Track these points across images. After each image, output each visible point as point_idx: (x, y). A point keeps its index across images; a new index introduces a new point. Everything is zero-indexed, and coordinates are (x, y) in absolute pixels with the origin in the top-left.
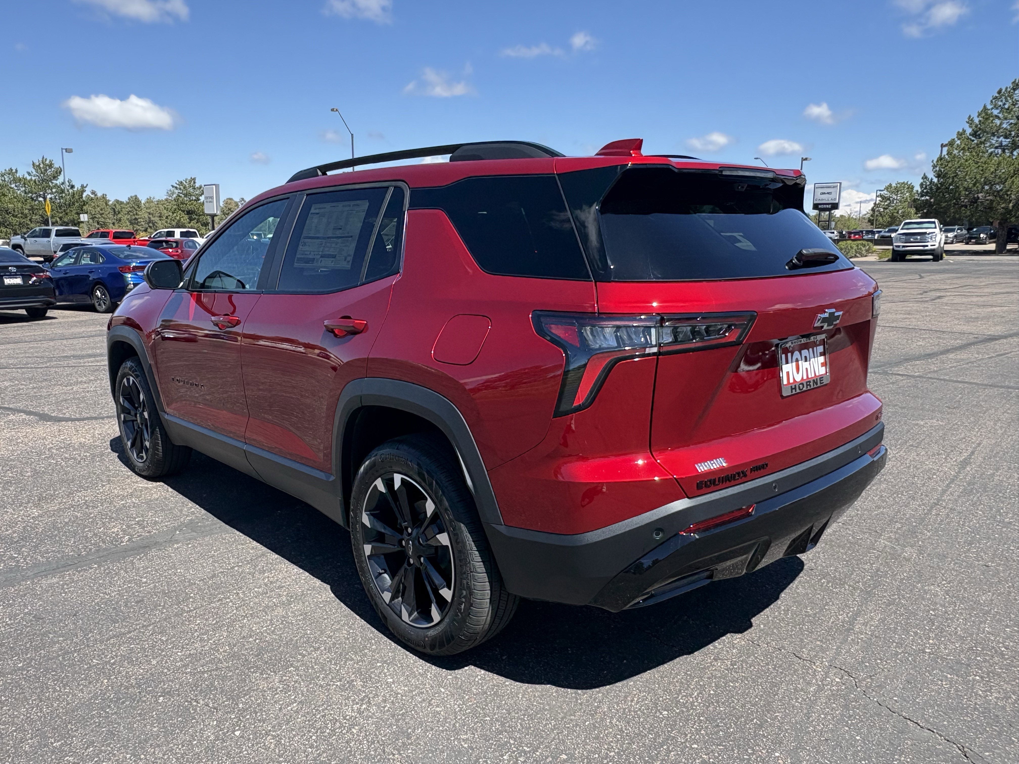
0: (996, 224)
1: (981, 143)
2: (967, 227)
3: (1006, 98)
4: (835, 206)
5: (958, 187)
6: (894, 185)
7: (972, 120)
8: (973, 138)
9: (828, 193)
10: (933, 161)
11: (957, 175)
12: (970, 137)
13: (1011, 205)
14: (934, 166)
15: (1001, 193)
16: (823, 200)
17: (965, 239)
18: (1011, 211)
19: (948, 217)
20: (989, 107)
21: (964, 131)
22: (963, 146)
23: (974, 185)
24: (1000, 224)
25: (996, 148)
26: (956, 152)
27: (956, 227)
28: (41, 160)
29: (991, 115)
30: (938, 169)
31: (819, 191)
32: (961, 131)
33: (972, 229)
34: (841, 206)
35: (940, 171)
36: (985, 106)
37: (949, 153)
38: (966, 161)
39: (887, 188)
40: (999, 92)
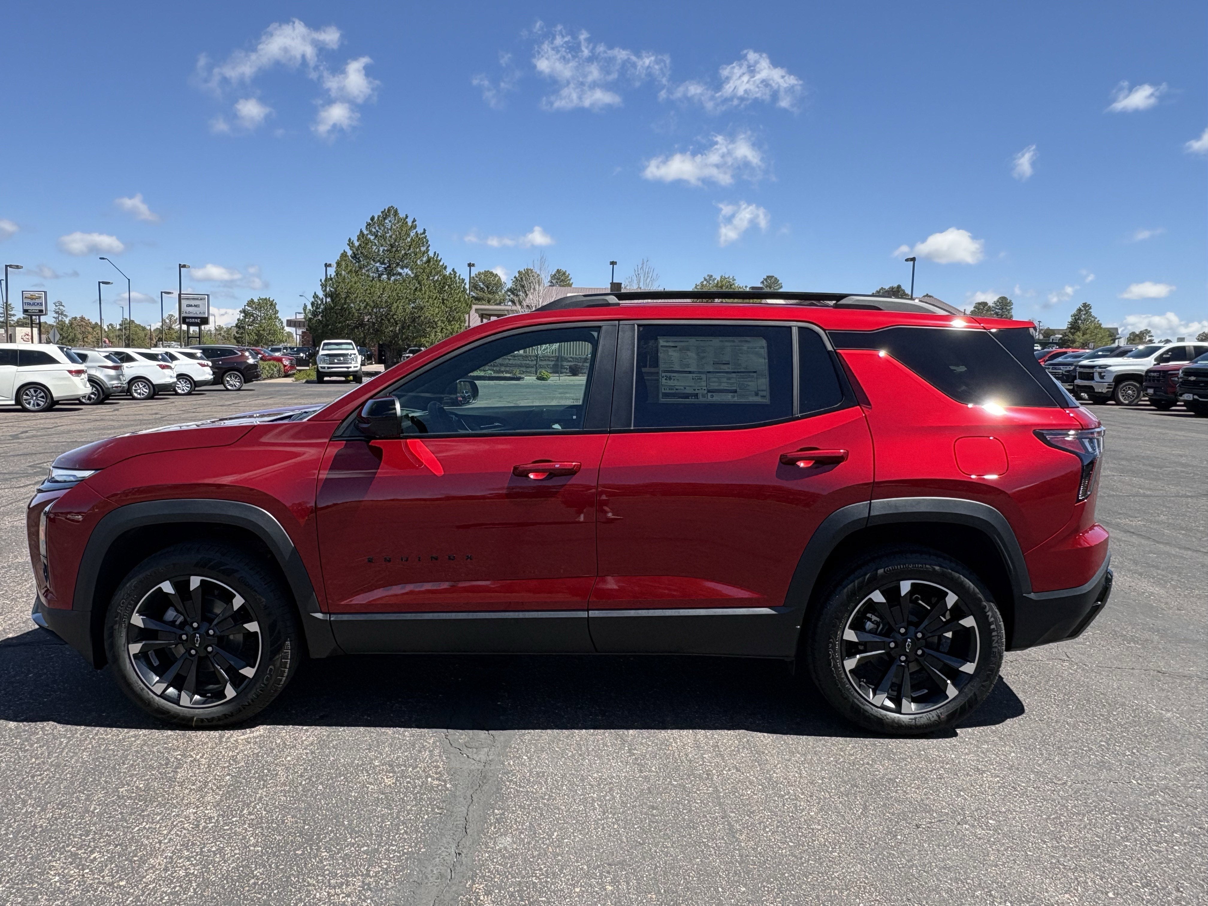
1: (361, 267)
3: (378, 226)
4: (205, 321)
6: (256, 300)
7: (352, 243)
8: (354, 261)
9: (195, 306)
10: (321, 280)
12: (352, 259)
14: (323, 286)
15: (389, 317)
16: (190, 313)
20: (366, 232)
21: (345, 253)
22: (349, 268)
25: (374, 271)
26: (344, 273)
29: (368, 241)
30: (326, 288)
31: (185, 303)
32: (342, 253)
34: (211, 319)
35: (328, 290)
36: (361, 231)
39: (249, 304)
40: (372, 219)
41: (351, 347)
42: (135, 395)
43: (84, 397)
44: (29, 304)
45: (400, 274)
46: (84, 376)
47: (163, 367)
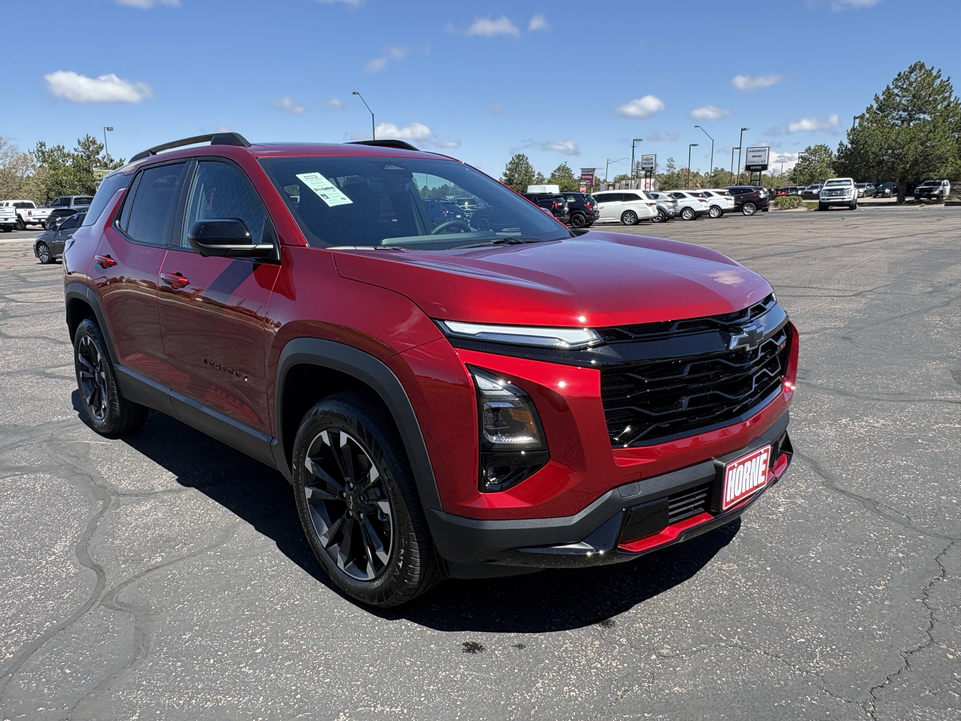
0: (897, 181)
1: (885, 116)
2: (875, 183)
3: (904, 80)
4: (765, 167)
5: (867, 152)
6: (812, 147)
7: (878, 98)
8: (879, 112)
9: (758, 156)
10: (847, 131)
11: (866, 142)
12: (877, 111)
13: (908, 165)
14: (849, 135)
15: (901, 157)
16: (754, 162)
17: (873, 193)
18: (908, 170)
19: (860, 175)
20: (891, 87)
21: (872, 106)
22: (871, 119)
23: (880, 150)
24: (900, 181)
25: (897, 119)
26: (865, 124)
27: (866, 184)
28: (85, 137)
29: (893, 94)
30: (851, 137)
31: (751, 154)
32: (869, 106)
33: (879, 185)
34: (769, 167)
35: (853, 138)
36: (888, 86)
37: (860, 125)
38: (874, 131)
39: (807, 151)
40: (899, 75)
41: (849, 183)
42: (684, 217)
43: (655, 218)
44: (645, 164)
45: (919, 119)
46: (655, 207)
47: (701, 201)
